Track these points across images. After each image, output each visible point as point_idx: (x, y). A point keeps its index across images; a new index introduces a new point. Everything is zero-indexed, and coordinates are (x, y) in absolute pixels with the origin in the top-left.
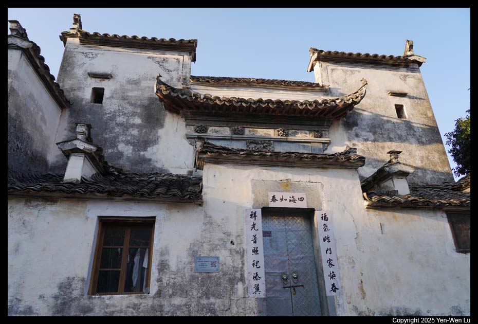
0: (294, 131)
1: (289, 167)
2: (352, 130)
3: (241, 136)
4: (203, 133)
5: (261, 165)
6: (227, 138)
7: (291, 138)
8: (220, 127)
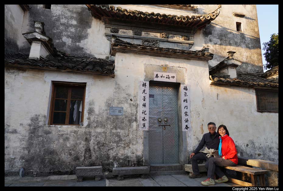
0: (172, 35)
1: (167, 57)
2: (208, 37)
3: (139, 36)
4: (115, 33)
5: (150, 55)
6: (131, 37)
7: (170, 39)
8: (126, 29)
